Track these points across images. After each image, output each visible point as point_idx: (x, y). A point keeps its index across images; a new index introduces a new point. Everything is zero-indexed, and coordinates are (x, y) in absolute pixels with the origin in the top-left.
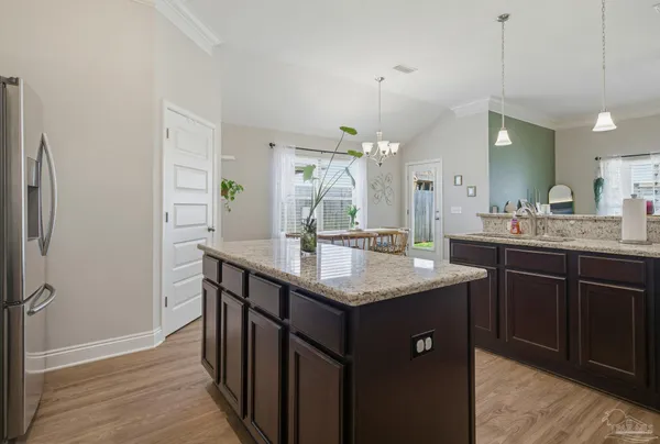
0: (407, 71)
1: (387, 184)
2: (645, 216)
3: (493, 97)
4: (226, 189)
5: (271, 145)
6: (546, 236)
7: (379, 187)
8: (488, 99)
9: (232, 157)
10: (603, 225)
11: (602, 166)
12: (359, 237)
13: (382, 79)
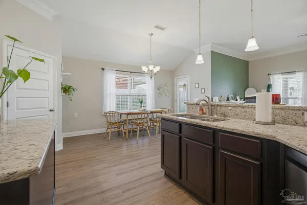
0: (162, 29)
1: (166, 88)
2: (271, 105)
3: (213, 43)
4: (66, 90)
5: (102, 69)
6: (215, 116)
7: (161, 89)
8: (210, 45)
9: (70, 74)
10: (247, 110)
11: (271, 78)
12: (139, 114)
13: (152, 34)
